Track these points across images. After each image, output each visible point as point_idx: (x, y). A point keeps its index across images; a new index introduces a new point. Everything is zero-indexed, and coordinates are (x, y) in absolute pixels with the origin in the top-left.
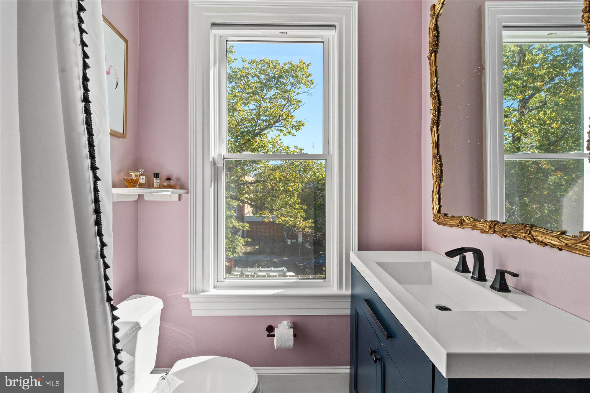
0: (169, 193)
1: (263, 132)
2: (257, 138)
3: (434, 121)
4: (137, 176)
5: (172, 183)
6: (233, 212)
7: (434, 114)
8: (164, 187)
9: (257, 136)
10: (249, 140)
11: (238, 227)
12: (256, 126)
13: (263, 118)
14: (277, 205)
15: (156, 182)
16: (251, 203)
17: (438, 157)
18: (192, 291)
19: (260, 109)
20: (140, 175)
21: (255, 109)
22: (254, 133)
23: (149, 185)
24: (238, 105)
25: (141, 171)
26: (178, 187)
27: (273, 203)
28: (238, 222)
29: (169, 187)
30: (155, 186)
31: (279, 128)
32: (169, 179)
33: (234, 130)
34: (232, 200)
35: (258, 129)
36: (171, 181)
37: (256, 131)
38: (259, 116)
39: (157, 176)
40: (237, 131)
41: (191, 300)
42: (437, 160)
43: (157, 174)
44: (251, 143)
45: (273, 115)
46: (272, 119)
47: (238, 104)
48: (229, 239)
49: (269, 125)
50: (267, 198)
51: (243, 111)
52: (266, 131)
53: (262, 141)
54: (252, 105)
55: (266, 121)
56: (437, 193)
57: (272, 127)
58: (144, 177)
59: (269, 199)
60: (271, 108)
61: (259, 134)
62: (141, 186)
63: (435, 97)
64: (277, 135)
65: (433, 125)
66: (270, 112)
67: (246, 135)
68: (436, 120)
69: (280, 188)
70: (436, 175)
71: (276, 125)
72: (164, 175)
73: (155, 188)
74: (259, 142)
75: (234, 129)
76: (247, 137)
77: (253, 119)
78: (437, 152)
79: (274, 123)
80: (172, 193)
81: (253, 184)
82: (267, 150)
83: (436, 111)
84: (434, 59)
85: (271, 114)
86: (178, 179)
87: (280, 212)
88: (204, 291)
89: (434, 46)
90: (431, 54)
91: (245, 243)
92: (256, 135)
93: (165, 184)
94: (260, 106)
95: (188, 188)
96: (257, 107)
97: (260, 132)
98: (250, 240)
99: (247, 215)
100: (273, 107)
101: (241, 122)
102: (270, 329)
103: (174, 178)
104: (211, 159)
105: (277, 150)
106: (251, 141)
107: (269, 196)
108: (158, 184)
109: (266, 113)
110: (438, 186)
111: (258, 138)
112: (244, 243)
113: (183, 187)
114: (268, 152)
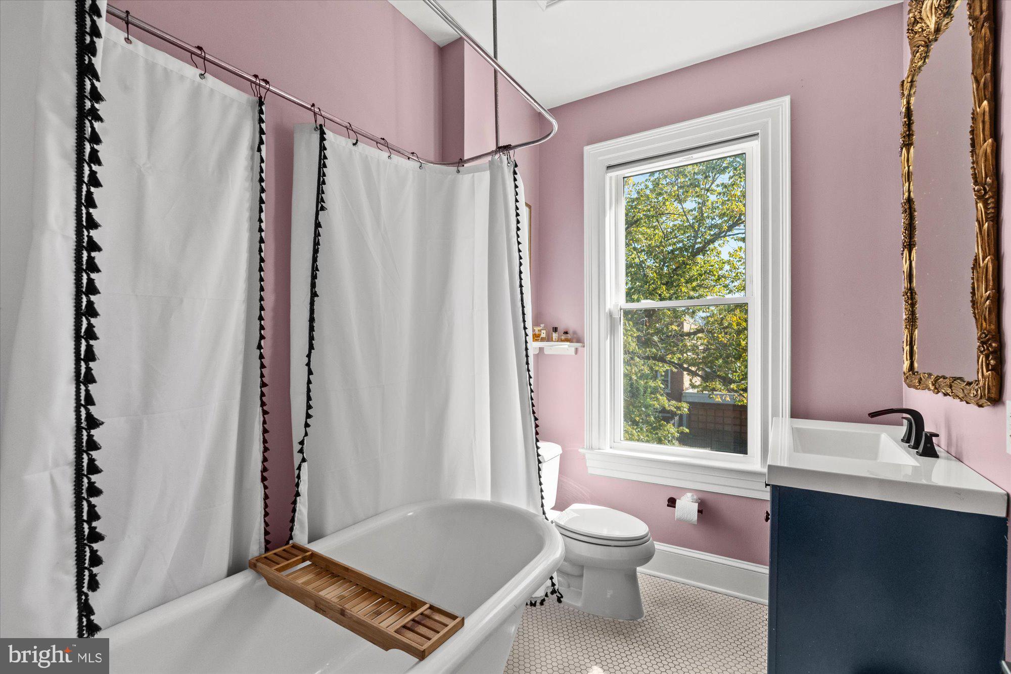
0: (567, 346)
1: (711, 246)
2: (700, 258)
3: (904, 244)
4: (539, 330)
5: (569, 336)
6: (659, 382)
7: (904, 234)
8: (562, 341)
9: (699, 254)
10: (684, 263)
11: (668, 409)
12: (696, 237)
13: (708, 222)
14: (738, 372)
15: (555, 336)
16: (688, 368)
17: (909, 294)
18: (588, 447)
19: (704, 208)
20: (541, 330)
21: (695, 209)
22: (693, 249)
23: (549, 339)
24: (666, 206)
25: (542, 325)
26: (574, 340)
27: (730, 369)
28: (669, 401)
29: (567, 340)
30: (554, 340)
31: (740, 236)
32: (566, 333)
33: (657, 250)
34: (657, 363)
35: (700, 243)
36: (568, 335)
37: (697, 246)
38: (700, 220)
39: (555, 330)
40: (662, 250)
41: (587, 456)
42: (908, 297)
43: (555, 328)
44: (688, 267)
45: (728, 215)
46: (727, 221)
47: (667, 203)
48: (651, 425)
49: (720, 233)
50: (717, 360)
51: (675, 214)
52: (716, 244)
53: (708, 261)
54: (690, 204)
55: (715, 226)
56: (908, 343)
57: (725, 236)
58: (544, 331)
59: (721, 361)
60: (723, 203)
61: (702, 251)
62: (543, 340)
63: (906, 209)
64: (737, 249)
65: (903, 248)
66: (723, 209)
67: (678, 255)
68: (906, 242)
69: (740, 341)
70: (906, 319)
71: (735, 232)
72: (561, 329)
73: (554, 342)
74: (703, 263)
75: (659, 248)
76: (680, 259)
77: (692, 226)
78: (909, 286)
79: (730, 228)
80: (569, 346)
81: (692, 336)
82: (717, 277)
83: (905, 230)
84: (906, 155)
85: (725, 213)
86: (575, 333)
87: (743, 384)
88: (599, 449)
89: (905, 138)
90: (902, 149)
91: (679, 435)
92: (695, 254)
93: (563, 338)
94: (704, 203)
95: (584, 341)
96: (699, 203)
97: (704, 247)
98: (687, 430)
99: (687, 391)
100: (728, 200)
101: (671, 233)
102: (672, 502)
103: (570, 332)
104: (607, 310)
105: (737, 274)
106: (687, 264)
107: (721, 356)
108: (557, 338)
109: (714, 212)
110: (909, 334)
111: (700, 256)
112: (677, 435)
113: (579, 340)
114: (719, 280)
